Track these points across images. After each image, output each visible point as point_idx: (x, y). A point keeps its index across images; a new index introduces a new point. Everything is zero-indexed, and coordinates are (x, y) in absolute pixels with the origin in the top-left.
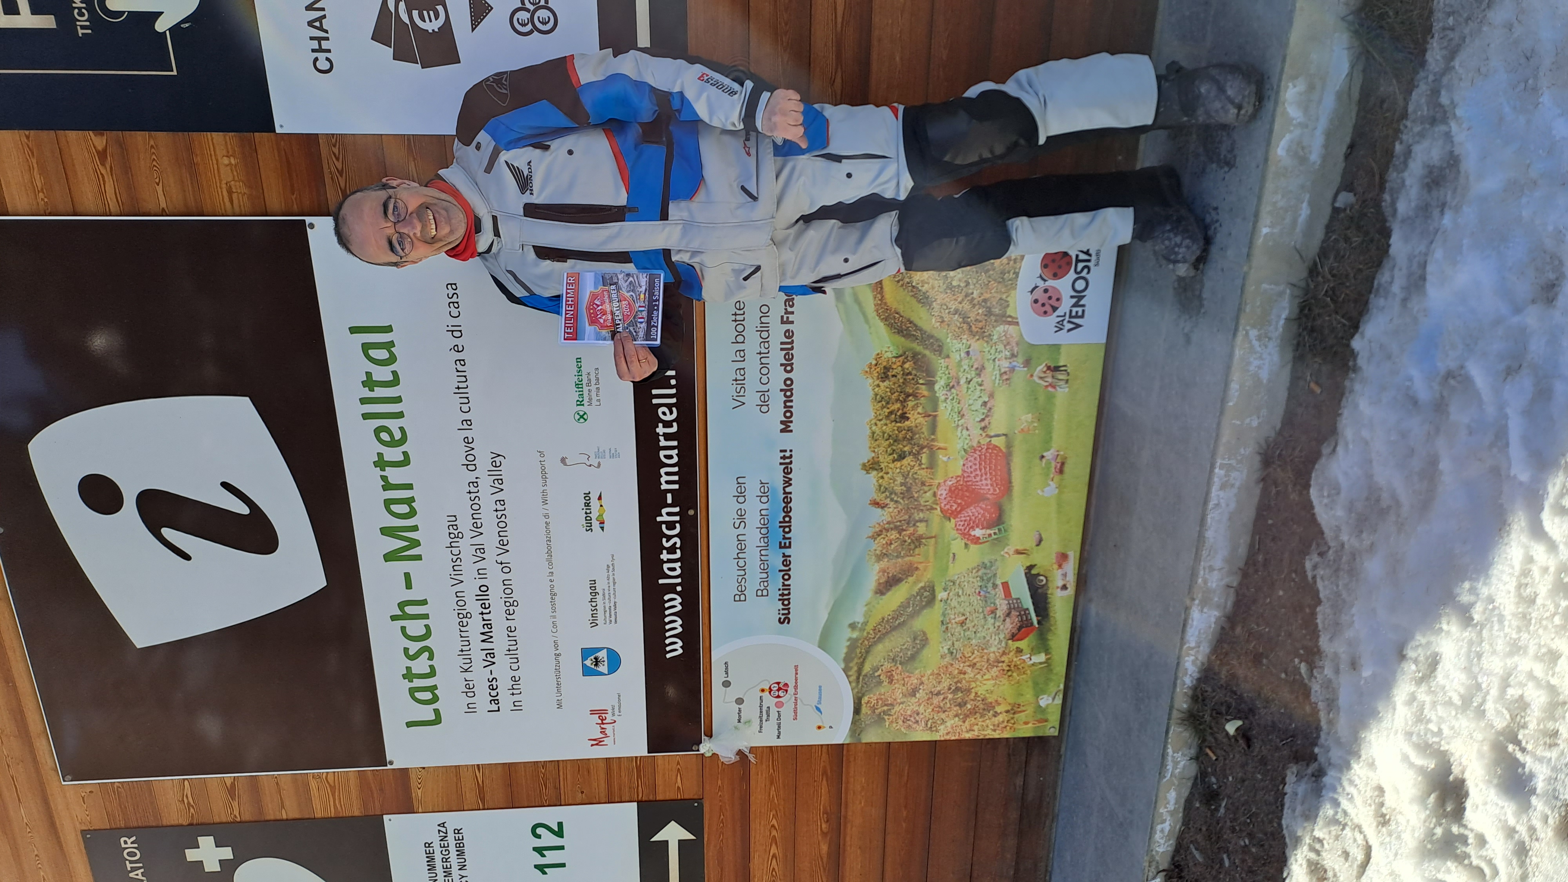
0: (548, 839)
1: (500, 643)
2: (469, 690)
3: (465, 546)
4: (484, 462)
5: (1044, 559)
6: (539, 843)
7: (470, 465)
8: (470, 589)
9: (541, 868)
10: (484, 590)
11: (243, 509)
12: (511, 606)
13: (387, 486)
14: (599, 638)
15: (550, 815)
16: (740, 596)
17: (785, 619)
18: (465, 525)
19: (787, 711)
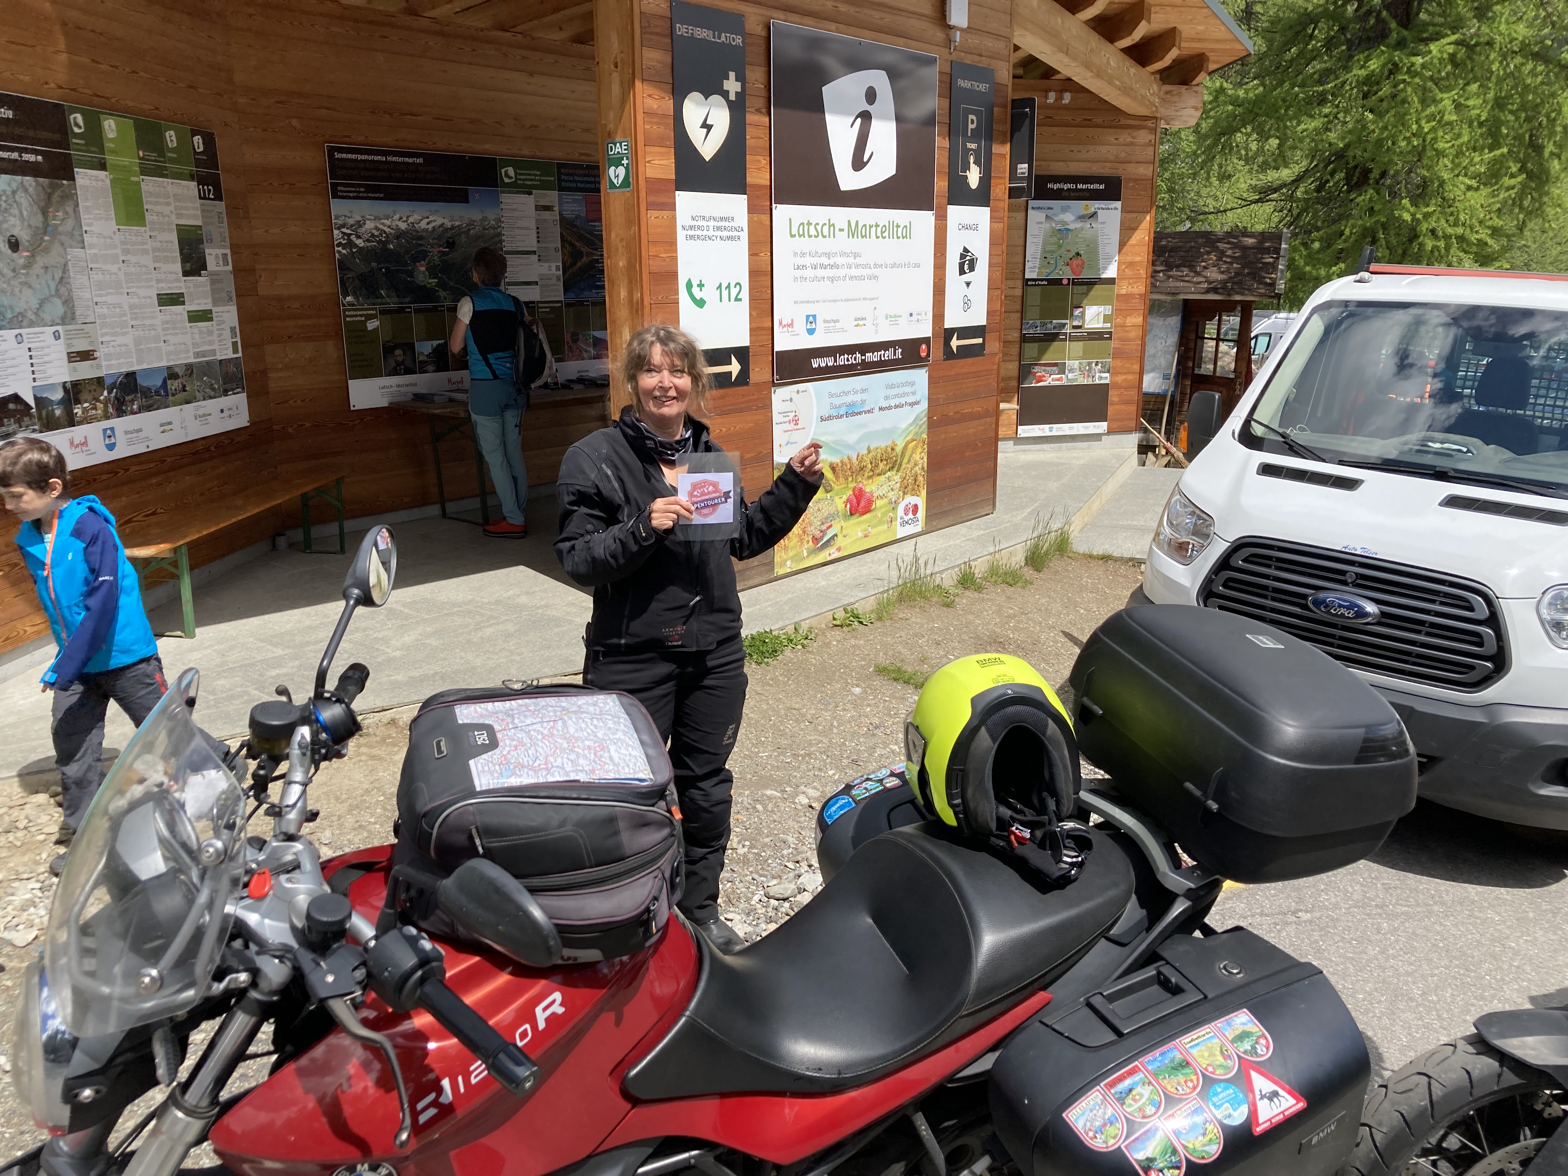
0: (734, 291)
1: (820, 273)
2: (803, 255)
3: (851, 260)
4: (875, 272)
5: (840, 541)
6: (732, 286)
7: (876, 266)
8: (839, 260)
9: (720, 287)
10: (837, 267)
11: (865, 160)
12: (832, 279)
13: (871, 227)
14: (820, 326)
15: (745, 295)
16: (831, 395)
17: (822, 420)
18: (858, 261)
19: (788, 426)
